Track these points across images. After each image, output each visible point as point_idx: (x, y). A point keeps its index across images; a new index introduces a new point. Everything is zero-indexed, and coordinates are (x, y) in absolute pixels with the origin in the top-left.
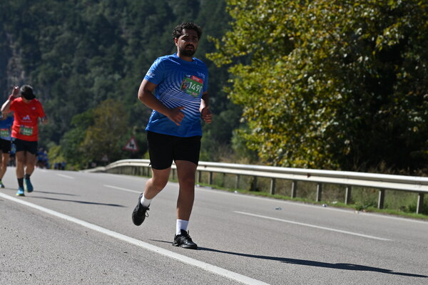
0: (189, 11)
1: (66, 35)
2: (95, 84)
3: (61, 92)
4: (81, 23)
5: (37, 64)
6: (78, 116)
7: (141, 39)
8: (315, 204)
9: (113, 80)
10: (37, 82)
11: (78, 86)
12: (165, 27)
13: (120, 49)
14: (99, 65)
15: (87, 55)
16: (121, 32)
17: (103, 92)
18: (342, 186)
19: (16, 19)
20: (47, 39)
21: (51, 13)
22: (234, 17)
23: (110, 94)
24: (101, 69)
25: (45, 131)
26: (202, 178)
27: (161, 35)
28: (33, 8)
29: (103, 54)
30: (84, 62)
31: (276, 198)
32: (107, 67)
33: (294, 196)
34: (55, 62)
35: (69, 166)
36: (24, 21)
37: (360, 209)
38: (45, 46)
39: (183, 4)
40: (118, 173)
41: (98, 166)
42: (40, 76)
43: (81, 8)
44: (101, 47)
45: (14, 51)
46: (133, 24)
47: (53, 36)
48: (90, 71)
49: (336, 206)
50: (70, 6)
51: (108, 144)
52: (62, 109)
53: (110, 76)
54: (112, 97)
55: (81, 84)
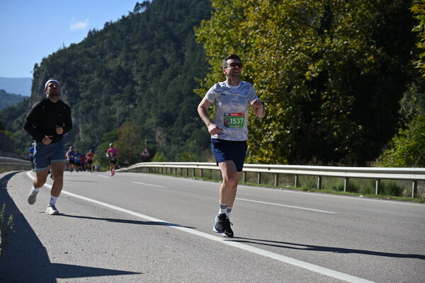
0: (178, 61)
1: (96, 80)
2: (117, 112)
3: (95, 118)
4: (106, 71)
5: (77, 100)
6: (106, 134)
7: (147, 80)
8: (274, 188)
9: (129, 109)
10: (78, 113)
11: (106, 114)
12: (163, 72)
13: (132, 88)
14: (119, 99)
15: (110, 93)
16: (133, 77)
17: (123, 117)
18: (292, 175)
19: (63, 71)
20: (84, 83)
21: (86, 66)
22: (212, 64)
23: (127, 118)
24: (121, 102)
25: (85, 145)
26: (196, 173)
27: (160, 78)
28: (73, 63)
29: (121, 92)
30: (109, 97)
31: (248, 185)
32: (125, 101)
33: (260, 183)
34: (89, 98)
35: (102, 168)
36: (67, 72)
37: (306, 190)
38: (82, 88)
39: (174, 56)
40: (137, 172)
41: (121, 167)
42: (80, 108)
43: (105, 62)
44: (120, 87)
45: (62, 92)
46: (141, 71)
47: (87, 82)
48: (113, 104)
49: (289, 189)
50: (98, 61)
51: (128, 151)
52: (95, 130)
53: (127, 106)
54: (129, 120)
55: (108, 112)
